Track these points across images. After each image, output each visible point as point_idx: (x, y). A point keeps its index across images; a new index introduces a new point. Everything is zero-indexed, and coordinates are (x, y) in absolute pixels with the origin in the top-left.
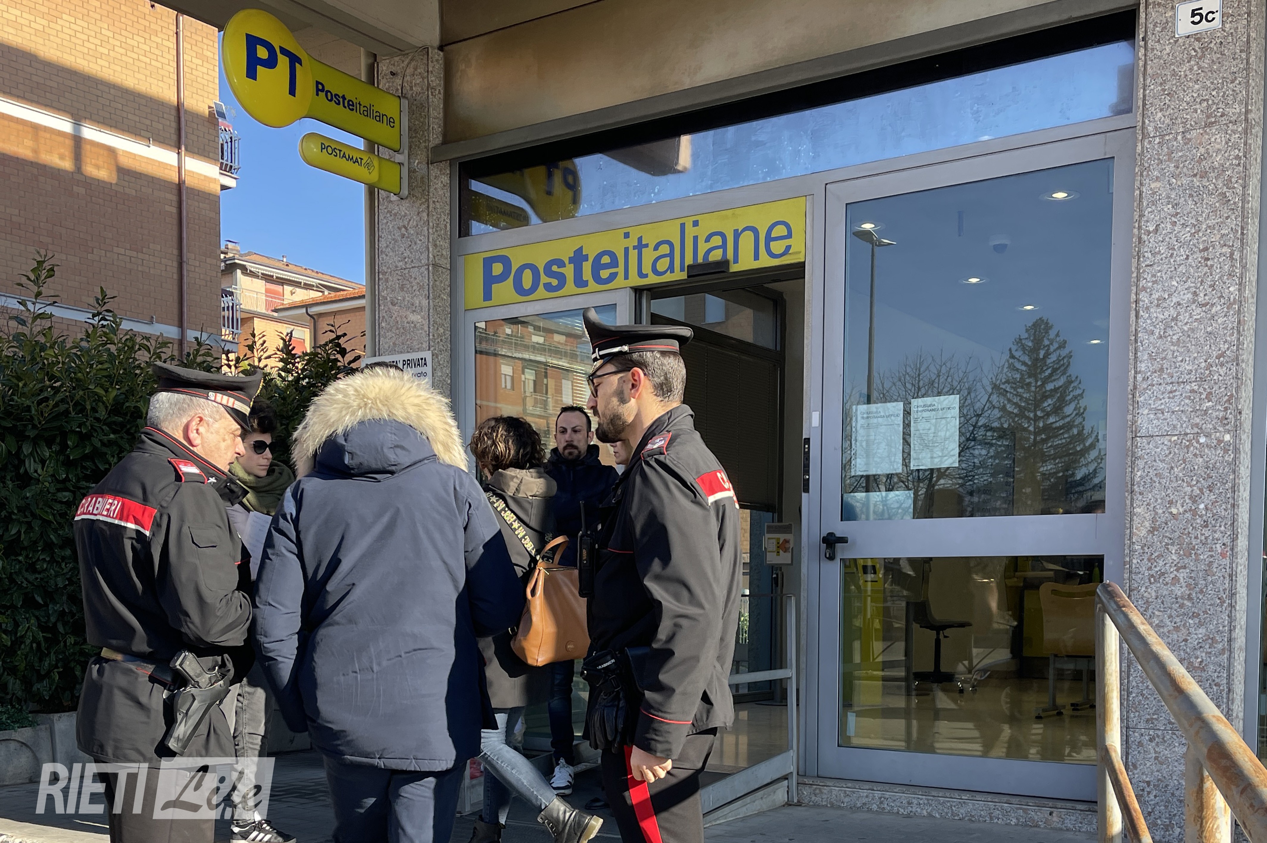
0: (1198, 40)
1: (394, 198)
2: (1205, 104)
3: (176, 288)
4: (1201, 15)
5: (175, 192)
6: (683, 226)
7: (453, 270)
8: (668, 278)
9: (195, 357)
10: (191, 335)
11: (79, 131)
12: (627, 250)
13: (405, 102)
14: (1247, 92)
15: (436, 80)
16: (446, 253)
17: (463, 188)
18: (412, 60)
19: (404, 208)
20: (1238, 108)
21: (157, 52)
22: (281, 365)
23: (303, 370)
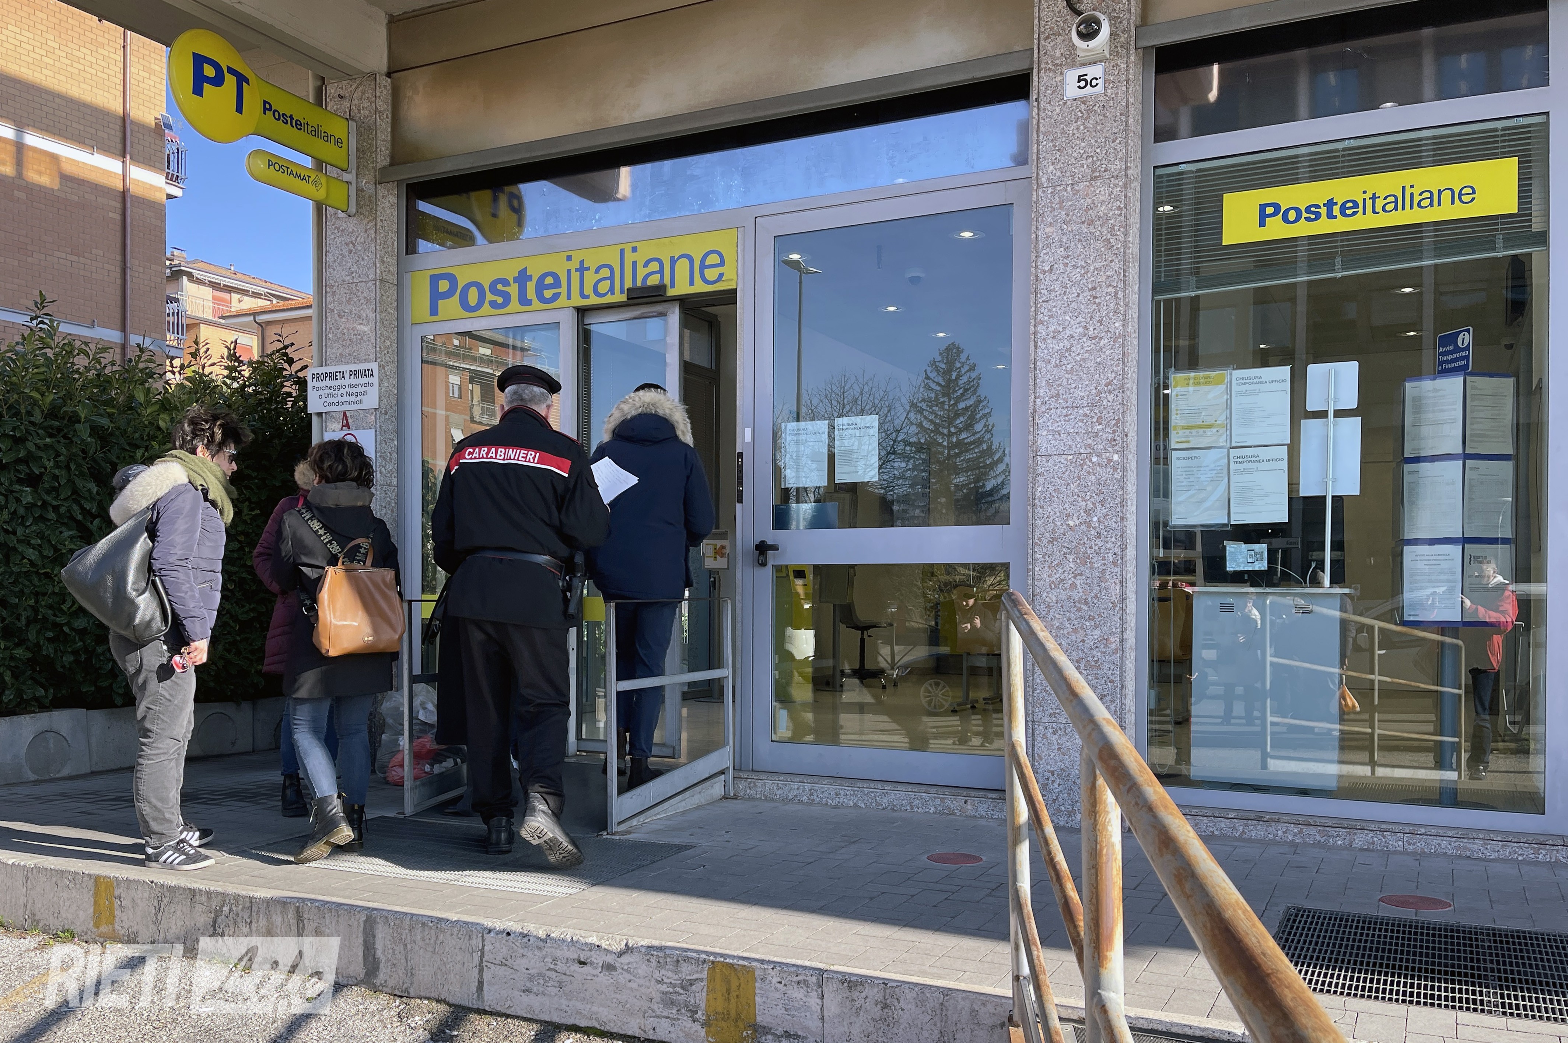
0: (1084, 103)
1: (341, 215)
2: (1090, 160)
3: (119, 293)
4: (1086, 80)
5: (120, 199)
6: (622, 251)
7: (400, 285)
8: (609, 299)
9: (137, 363)
10: (135, 339)
11: (22, 137)
12: (569, 271)
13: (353, 125)
14: (1127, 150)
15: (384, 105)
16: (394, 269)
17: (410, 209)
18: (360, 84)
19: (352, 225)
20: (1119, 165)
21: (103, 64)
22: (226, 372)
23: (249, 378)
